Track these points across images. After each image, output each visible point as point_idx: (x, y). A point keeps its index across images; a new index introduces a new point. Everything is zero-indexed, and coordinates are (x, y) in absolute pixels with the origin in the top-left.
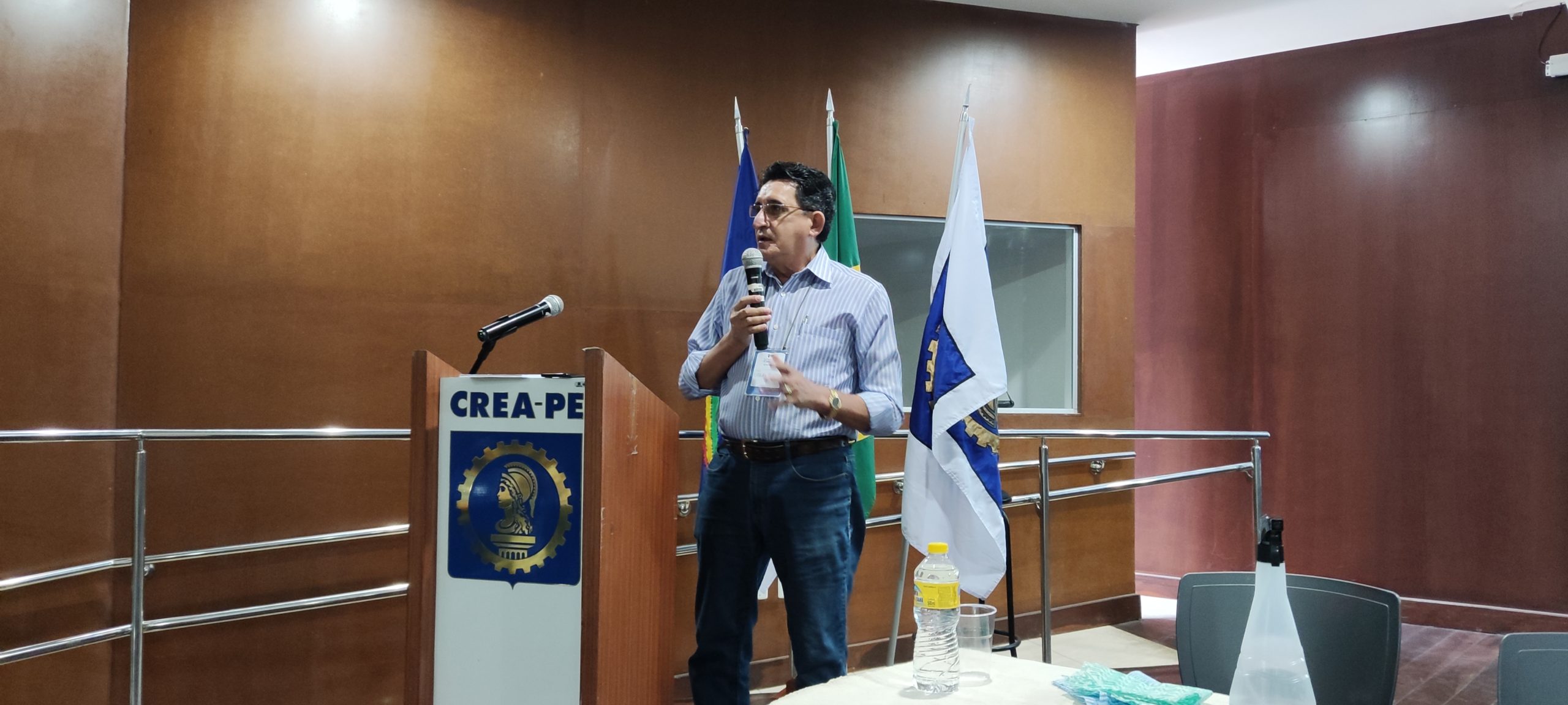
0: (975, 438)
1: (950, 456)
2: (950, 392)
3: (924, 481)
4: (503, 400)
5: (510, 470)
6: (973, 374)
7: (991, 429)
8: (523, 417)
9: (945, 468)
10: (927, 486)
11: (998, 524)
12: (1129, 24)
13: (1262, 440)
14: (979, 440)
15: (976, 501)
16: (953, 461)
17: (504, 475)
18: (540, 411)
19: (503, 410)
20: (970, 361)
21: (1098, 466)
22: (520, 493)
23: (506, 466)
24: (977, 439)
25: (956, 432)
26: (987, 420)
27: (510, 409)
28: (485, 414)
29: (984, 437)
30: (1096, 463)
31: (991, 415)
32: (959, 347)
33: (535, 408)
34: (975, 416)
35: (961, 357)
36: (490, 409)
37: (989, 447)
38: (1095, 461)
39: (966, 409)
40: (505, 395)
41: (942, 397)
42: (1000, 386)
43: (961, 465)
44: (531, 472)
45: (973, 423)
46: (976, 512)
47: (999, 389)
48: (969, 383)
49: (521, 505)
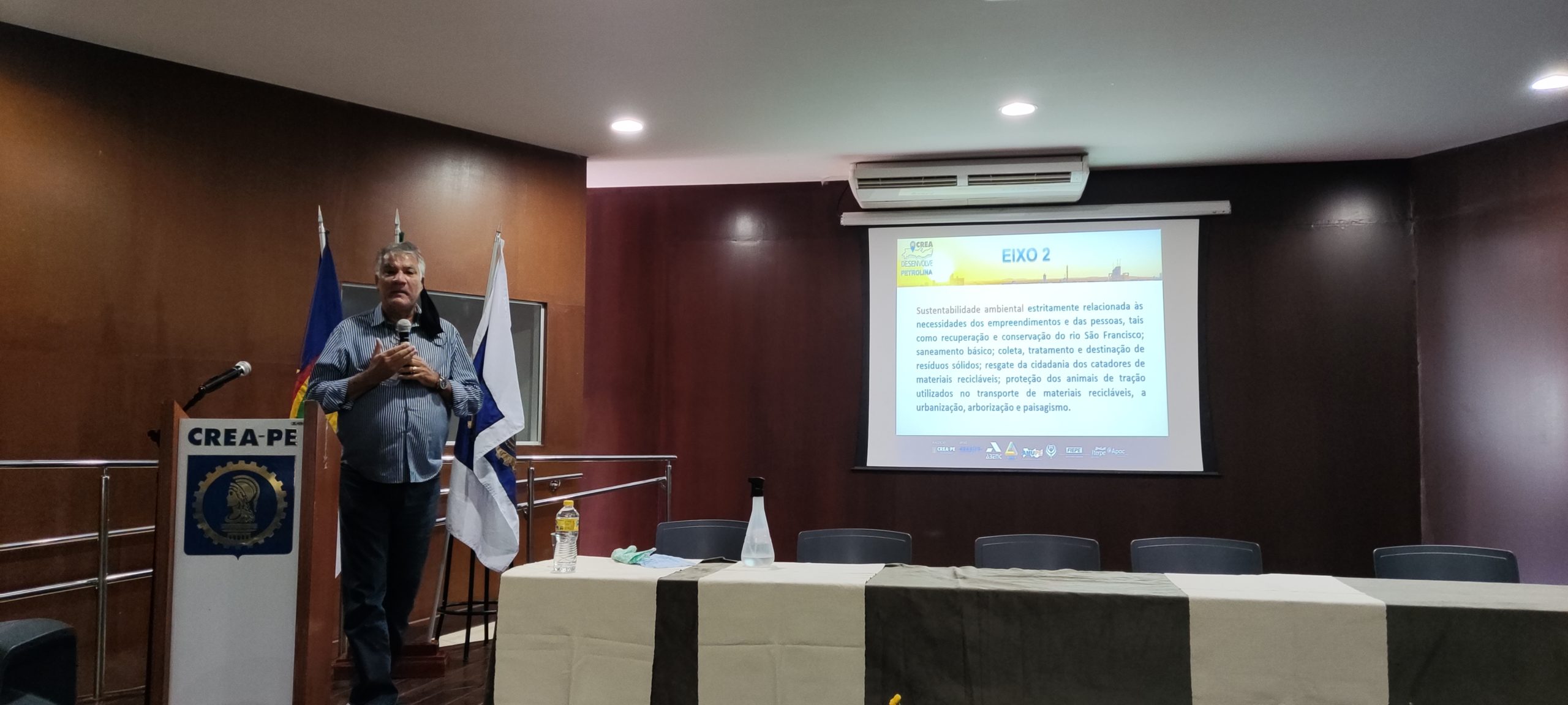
0: (502, 460)
1: (485, 472)
2: (488, 428)
3: (464, 491)
4: (233, 434)
5: (236, 481)
6: (503, 417)
7: (513, 454)
8: (249, 445)
9: (482, 481)
10: (467, 494)
11: (515, 519)
12: (582, 156)
13: (672, 461)
14: (505, 461)
15: (501, 503)
16: (487, 476)
17: (232, 484)
18: (263, 442)
19: (232, 440)
20: (501, 407)
21: (556, 485)
22: (245, 496)
23: (234, 478)
24: (503, 461)
25: (490, 456)
26: (510, 447)
27: (238, 439)
28: (217, 443)
29: (507, 459)
30: (554, 482)
31: (512, 444)
32: (494, 398)
33: (259, 440)
34: (503, 446)
35: (495, 404)
36: (221, 440)
37: (510, 466)
38: (553, 481)
39: (499, 440)
40: (234, 431)
41: (482, 432)
42: (520, 424)
43: (492, 479)
44: (255, 481)
45: (501, 450)
46: (501, 511)
47: (520, 427)
48: (500, 422)
49: (247, 503)
